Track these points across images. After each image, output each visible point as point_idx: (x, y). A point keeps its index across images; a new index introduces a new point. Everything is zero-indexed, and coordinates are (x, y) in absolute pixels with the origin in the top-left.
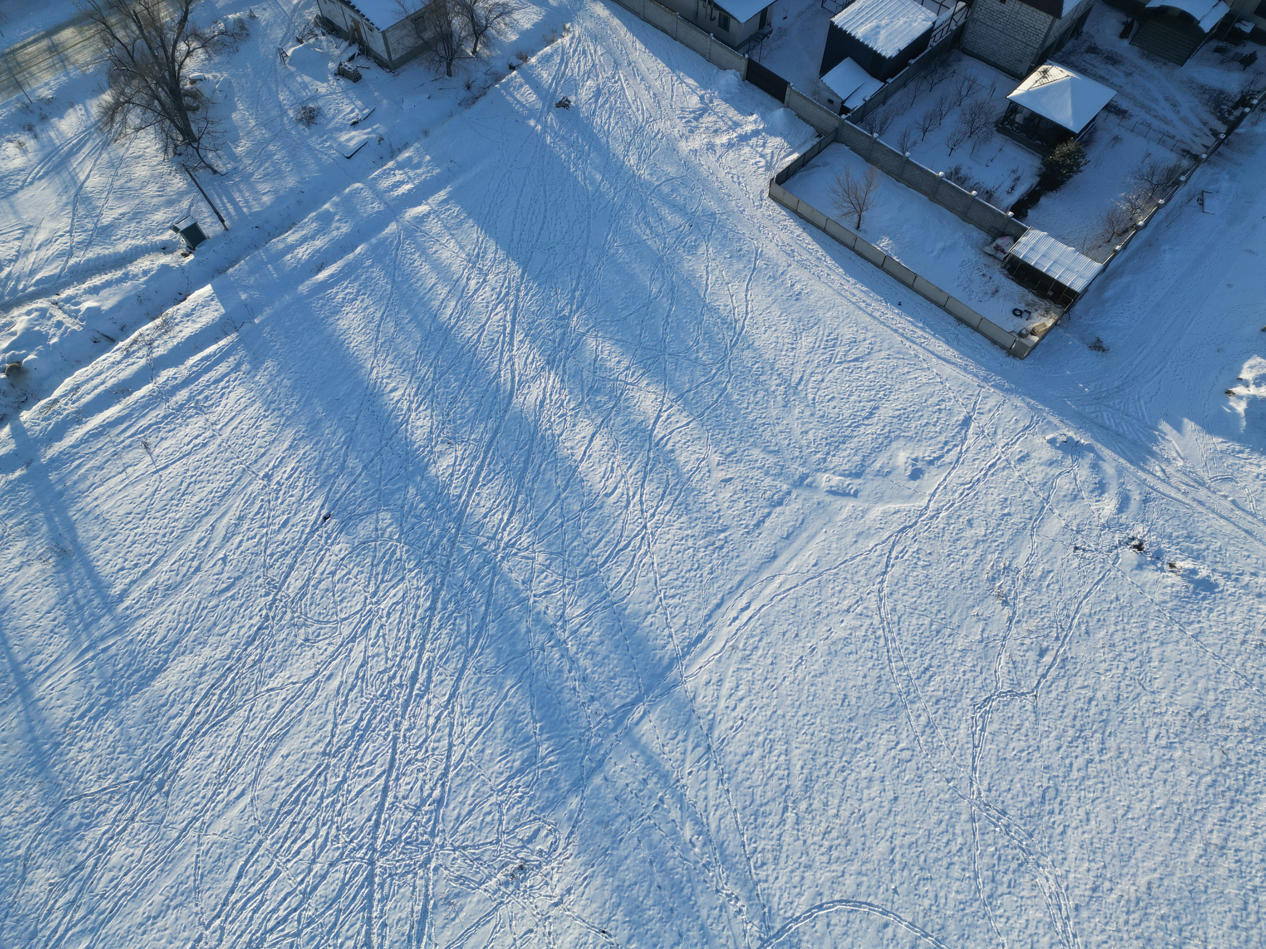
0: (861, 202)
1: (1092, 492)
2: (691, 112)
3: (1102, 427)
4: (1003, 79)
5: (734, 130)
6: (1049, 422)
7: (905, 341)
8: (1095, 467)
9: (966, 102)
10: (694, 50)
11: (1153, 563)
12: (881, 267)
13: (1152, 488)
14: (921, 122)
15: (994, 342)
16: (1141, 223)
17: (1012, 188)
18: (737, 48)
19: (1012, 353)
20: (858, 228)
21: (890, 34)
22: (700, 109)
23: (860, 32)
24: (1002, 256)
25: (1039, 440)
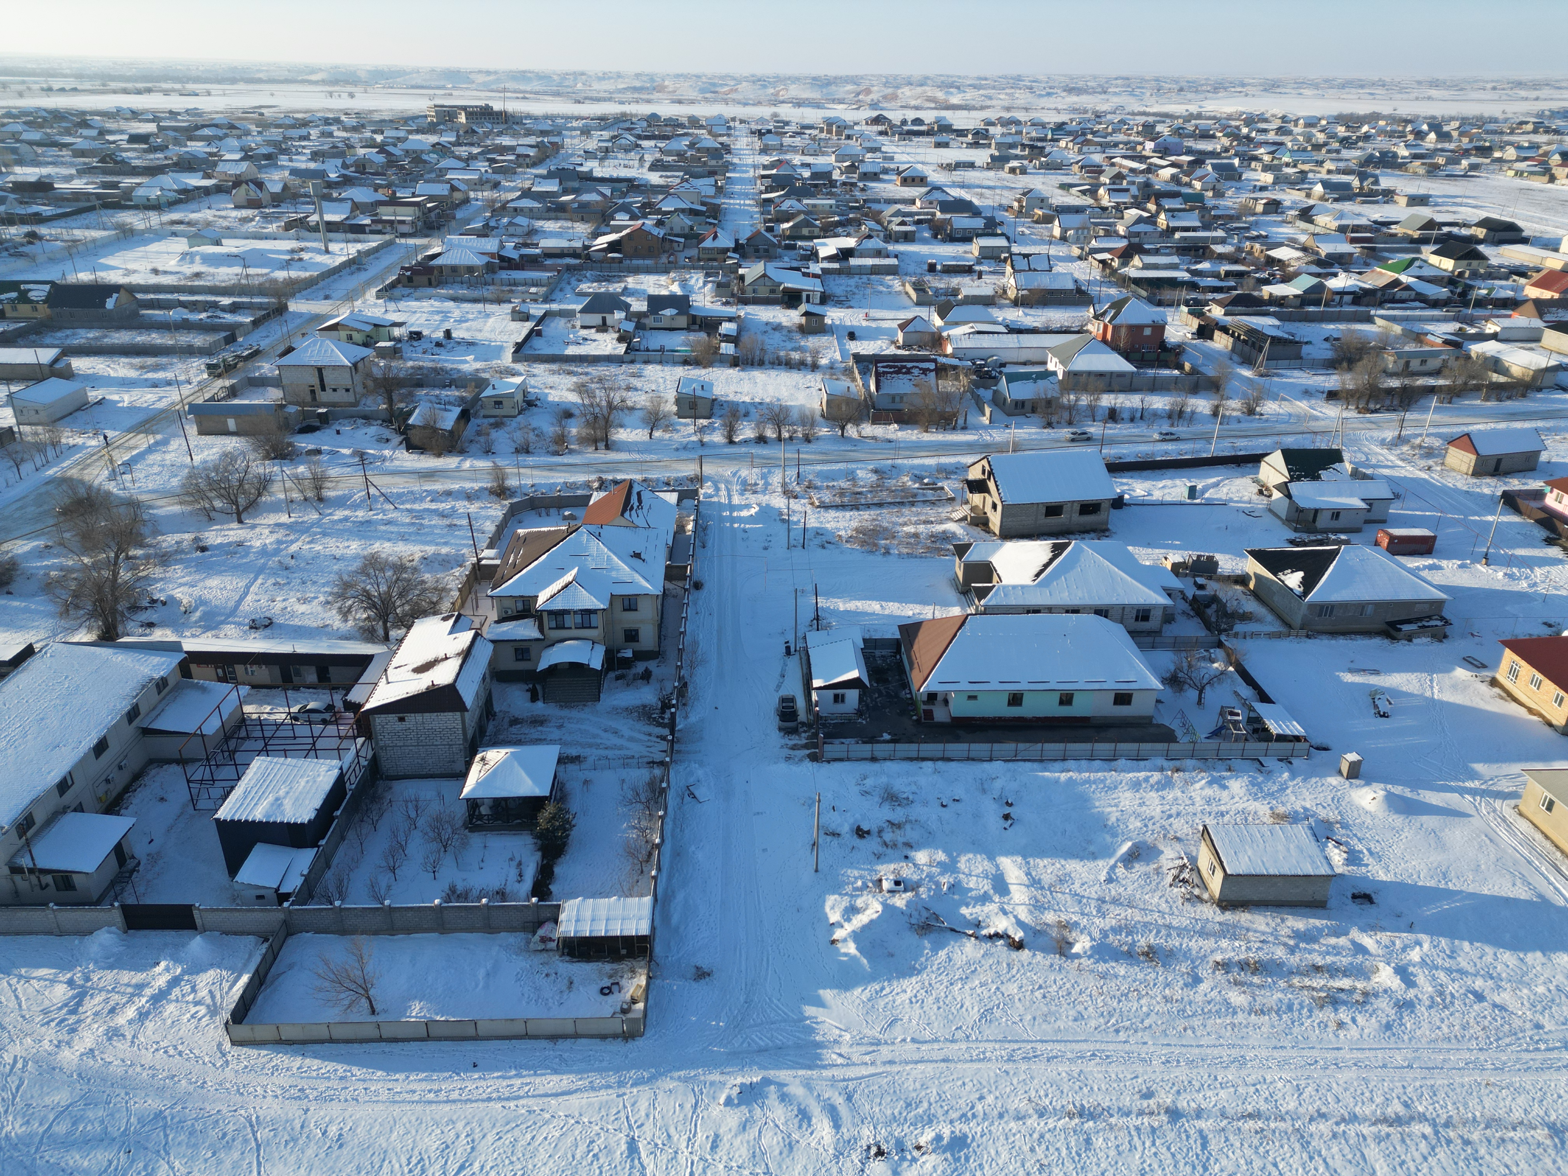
0: (360, 981)
1: (800, 1127)
2: (60, 1009)
3: (761, 1051)
4: (446, 785)
5: (140, 995)
6: (712, 1084)
7: (507, 1104)
8: (784, 1098)
9: (421, 822)
10: (31, 933)
11: (903, 1159)
12: (428, 1038)
13: (844, 1080)
14: (384, 864)
15: (603, 1037)
16: (657, 841)
17: (521, 875)
18: (98, 902)
19: (629, 1036)
20: (373, 1012)
21: (297, 799)
22: (74, 997)
23: (258, 814)
24: (553, 945)
25: (717, 1110)
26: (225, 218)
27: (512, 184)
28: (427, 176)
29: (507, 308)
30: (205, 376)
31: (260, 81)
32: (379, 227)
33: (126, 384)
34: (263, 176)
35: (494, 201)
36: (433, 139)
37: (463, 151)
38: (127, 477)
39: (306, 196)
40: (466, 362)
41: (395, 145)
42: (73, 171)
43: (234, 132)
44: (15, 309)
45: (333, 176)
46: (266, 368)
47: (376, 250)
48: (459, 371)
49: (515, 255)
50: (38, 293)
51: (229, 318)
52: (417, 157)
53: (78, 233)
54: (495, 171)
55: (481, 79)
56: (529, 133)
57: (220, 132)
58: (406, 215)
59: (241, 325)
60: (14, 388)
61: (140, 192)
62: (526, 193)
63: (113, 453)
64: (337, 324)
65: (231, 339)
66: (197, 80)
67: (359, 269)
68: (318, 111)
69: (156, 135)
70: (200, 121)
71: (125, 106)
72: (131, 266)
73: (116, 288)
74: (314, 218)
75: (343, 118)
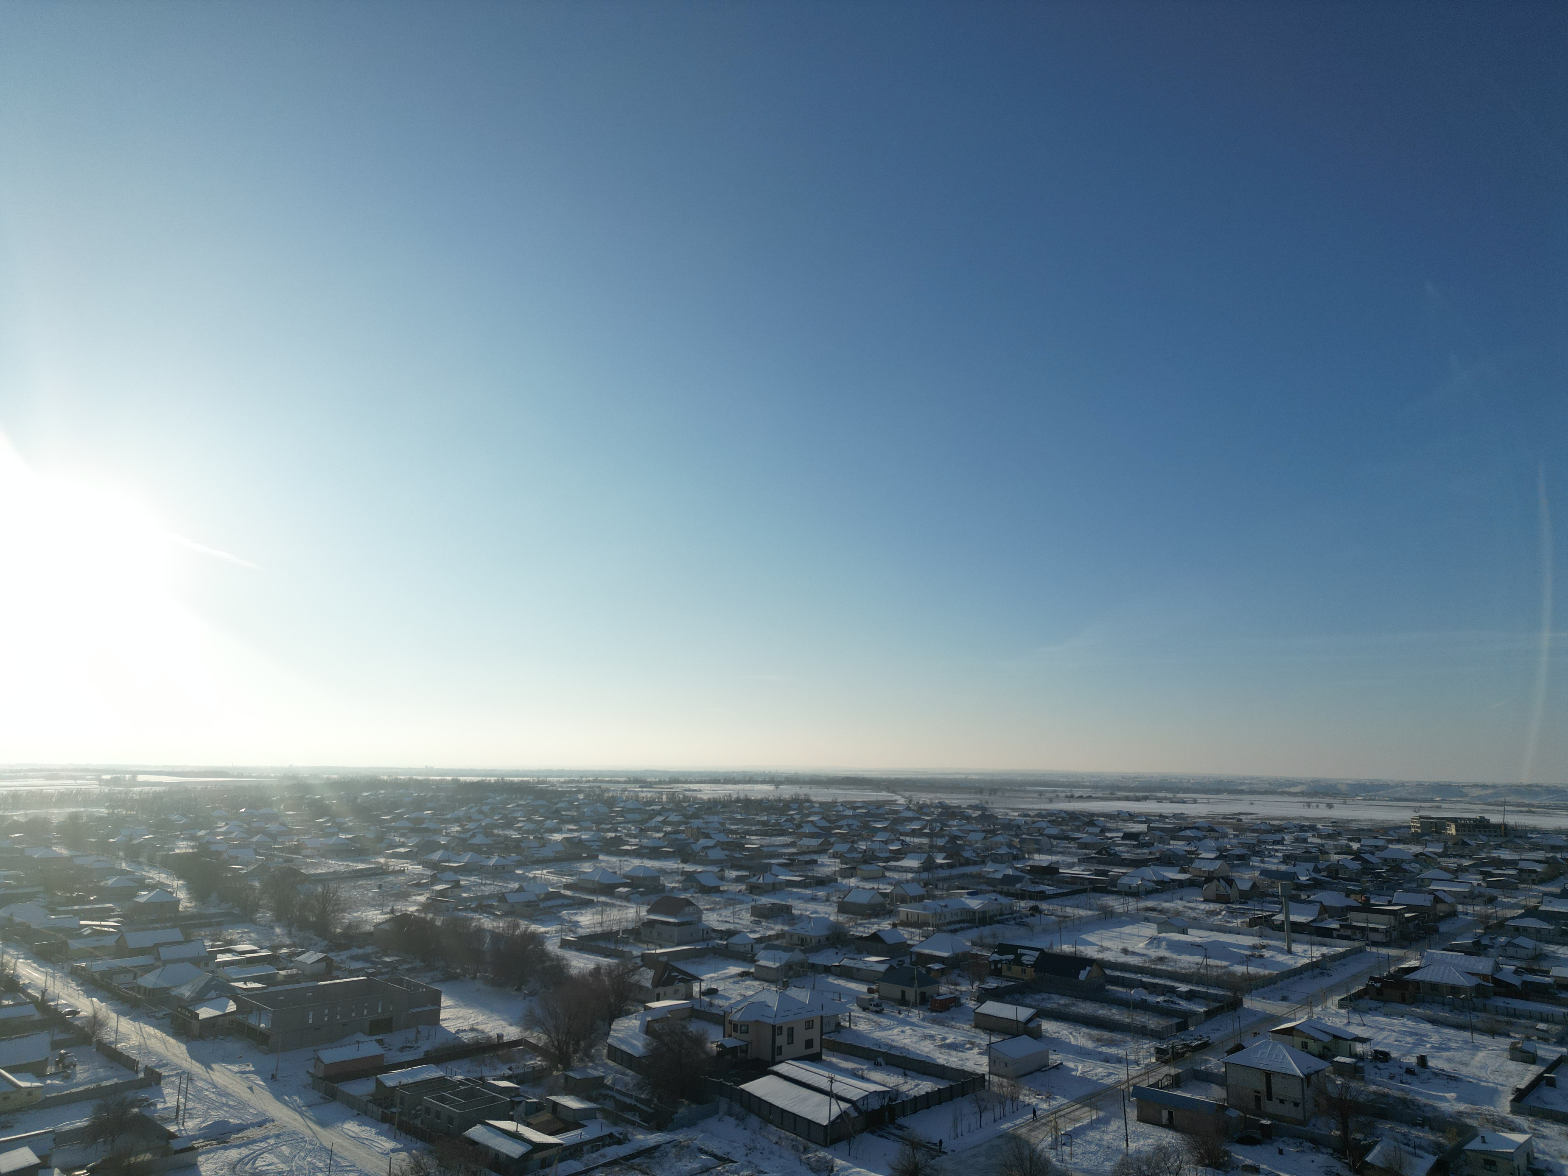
26: (1193, 909)
27: (1513, 901)
28: (1406, 886)
29: (1504, 1043)
30: (1153, 1060)
31: (1242, 792)
32: (1349, 932)
33: (1082, 1053)
34: (1234, 875)
35: (1488, 917)
36: (1416, 849)
37: (1451, 863)
38: (1067, 1149)
39: (1273, 895)
40: (1445, 1099)
41: (1373, 854)
42: (1076, 860)
43: (1213, 834)
44: (1009, 969)
45: (1303, 878)
46: (1213, 1063)
47: (1343, 956)
48: (1435, 1109)
49: (1516, 981)
50: (1029, 958)
51: (1184, 1005)
52: (1396, 866)
53: (1068, 910)
54: (1490, 885)
55: (1476, 792)
56: (1535, 847)
57: (1200, 834)
58: (1380, 923)
59: (1194, 1014)
60: (994, 1039)
61: (1125, 880)
62: (1532, 912)
63: (1060, 1121)
64: (1293, 1028)
65: (1182, 1027)
66: (1187, 790)
67: (1322, 974)
68: (1295, 819)
69: (1145, 834)
70: (1184, 824)
71: (1125, 810)
72: (1106, 944)
73: (1090, 962)
74: (1280, 917)
75: (1319, 826)
